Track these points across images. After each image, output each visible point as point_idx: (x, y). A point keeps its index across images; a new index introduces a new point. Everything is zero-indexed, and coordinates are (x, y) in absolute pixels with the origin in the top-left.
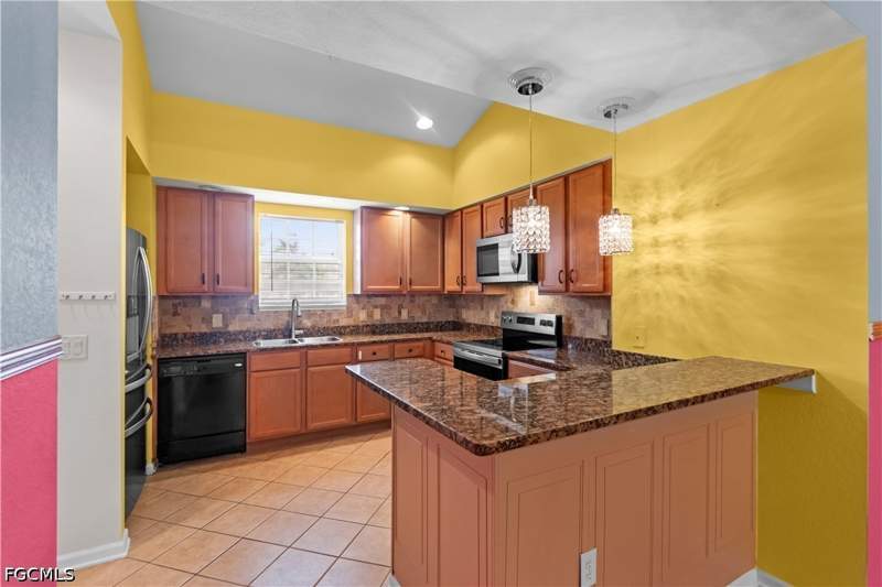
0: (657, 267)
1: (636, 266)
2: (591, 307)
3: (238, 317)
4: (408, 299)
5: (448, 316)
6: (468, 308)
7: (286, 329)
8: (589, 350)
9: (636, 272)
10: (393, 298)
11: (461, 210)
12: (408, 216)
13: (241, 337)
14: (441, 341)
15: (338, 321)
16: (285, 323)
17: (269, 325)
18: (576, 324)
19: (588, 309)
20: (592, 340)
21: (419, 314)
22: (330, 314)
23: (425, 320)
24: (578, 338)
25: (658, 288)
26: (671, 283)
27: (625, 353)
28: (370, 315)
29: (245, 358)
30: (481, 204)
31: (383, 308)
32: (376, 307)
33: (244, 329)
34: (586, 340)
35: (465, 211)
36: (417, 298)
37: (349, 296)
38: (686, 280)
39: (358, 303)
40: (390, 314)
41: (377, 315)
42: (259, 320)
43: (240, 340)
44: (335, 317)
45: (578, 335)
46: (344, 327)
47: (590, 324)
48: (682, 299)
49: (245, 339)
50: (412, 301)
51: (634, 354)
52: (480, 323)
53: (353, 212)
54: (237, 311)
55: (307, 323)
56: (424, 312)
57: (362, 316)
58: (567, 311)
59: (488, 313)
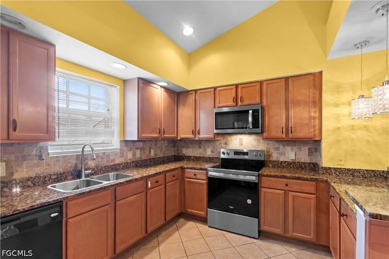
0: (353, 126)
1: (338, 125)
2: (284, 145)
3: (25, 164)
4: (154, 143)
5: (171, 153)
6: (188, 147)
7: (74, 170)
8: (283, 167)
9: (339, 128)
10: (146, 142)
11: (196, 91)
12: (163, 89)
13: (29, 183)
14: (187, 168)
15: (114, 160)
16: (73, 165)
17: (58, 169)
18: (273, 155)
19: (281, 147)
20: (285, 162)
21: (159, 152)
22: (108, 156)
23: (162, 156)
24: (276, 161)
25: (353, 136)
26: (362, 134)
27: (334, 168)
28: (134, 155)
29: (61, 207)
30: (215, 89)
31: (142, 149)
32: (137, 149)
33: (33, 175)
34: (281, 162)
35: (198, 92)
36: (158, 143)
37: (121, 141)
38: (370, 132)
39: (127, 146)
40: (145, 154)
41: (138, 154)
42: (49, 165)
43: (29, 186)
44: (112, 158)
45: (275, 159)
46: (119, 165)
47: (283, 154)
48: (368, 141)
49: (34, 185)
50: (156, 145)
51: (341, 168)
52: (198, 155)
53: (125, 82)
54: (24, 158)
55: (92, 164)
56: (161, 150)
57: (130, 156)
58: (267, 148)
59: (205, 150)
